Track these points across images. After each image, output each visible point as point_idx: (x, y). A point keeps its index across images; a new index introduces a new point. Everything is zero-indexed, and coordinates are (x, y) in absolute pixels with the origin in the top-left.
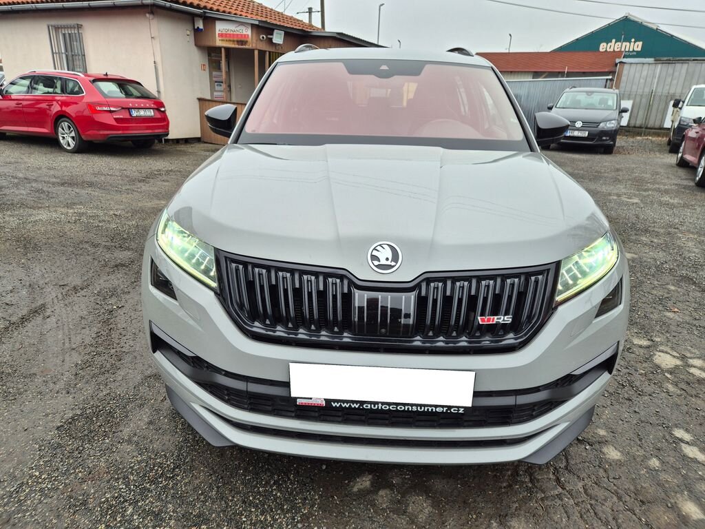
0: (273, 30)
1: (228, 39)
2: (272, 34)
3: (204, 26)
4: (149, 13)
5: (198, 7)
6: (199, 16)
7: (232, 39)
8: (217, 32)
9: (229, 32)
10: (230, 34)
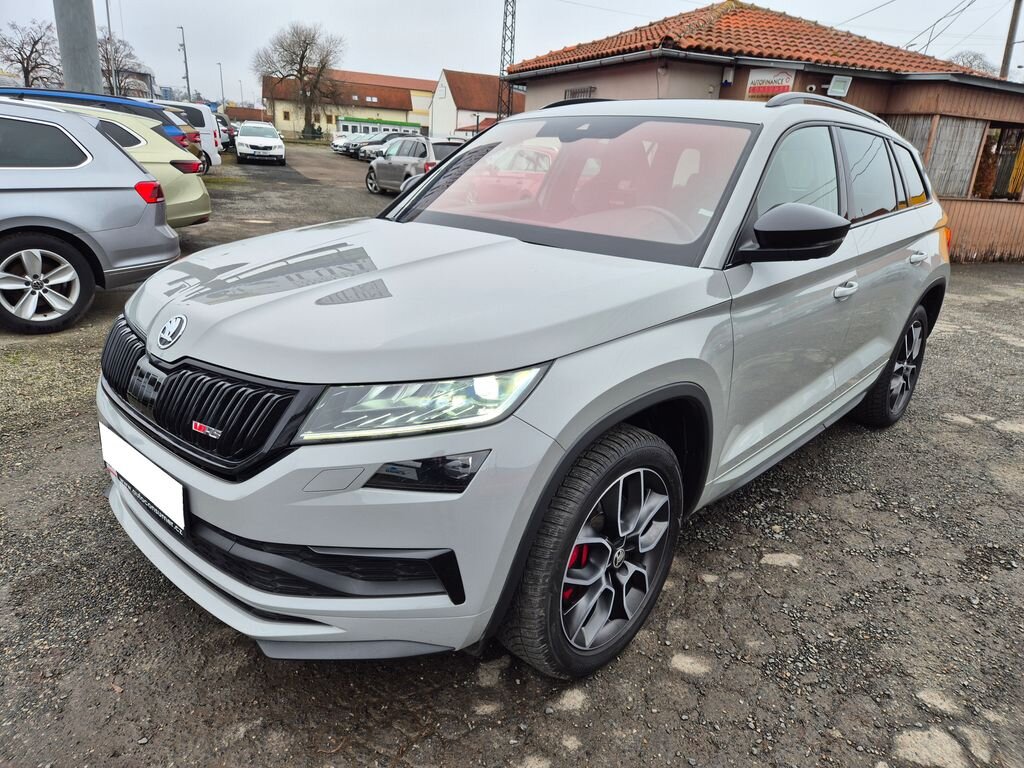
0: (832, 76)
1: (760, 94)
2: (829, 83)
3: (734, 79)
4: (662, 67)
5: (729, 52)
6: (729, 65)
7: (764, 94)
8: (749, 85)
9: (764, 85)
10: (764, 87)
